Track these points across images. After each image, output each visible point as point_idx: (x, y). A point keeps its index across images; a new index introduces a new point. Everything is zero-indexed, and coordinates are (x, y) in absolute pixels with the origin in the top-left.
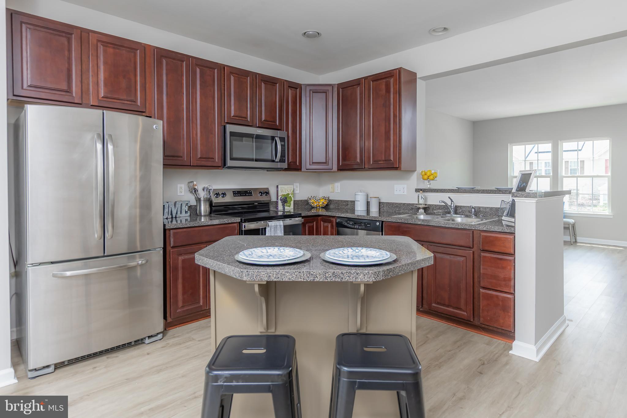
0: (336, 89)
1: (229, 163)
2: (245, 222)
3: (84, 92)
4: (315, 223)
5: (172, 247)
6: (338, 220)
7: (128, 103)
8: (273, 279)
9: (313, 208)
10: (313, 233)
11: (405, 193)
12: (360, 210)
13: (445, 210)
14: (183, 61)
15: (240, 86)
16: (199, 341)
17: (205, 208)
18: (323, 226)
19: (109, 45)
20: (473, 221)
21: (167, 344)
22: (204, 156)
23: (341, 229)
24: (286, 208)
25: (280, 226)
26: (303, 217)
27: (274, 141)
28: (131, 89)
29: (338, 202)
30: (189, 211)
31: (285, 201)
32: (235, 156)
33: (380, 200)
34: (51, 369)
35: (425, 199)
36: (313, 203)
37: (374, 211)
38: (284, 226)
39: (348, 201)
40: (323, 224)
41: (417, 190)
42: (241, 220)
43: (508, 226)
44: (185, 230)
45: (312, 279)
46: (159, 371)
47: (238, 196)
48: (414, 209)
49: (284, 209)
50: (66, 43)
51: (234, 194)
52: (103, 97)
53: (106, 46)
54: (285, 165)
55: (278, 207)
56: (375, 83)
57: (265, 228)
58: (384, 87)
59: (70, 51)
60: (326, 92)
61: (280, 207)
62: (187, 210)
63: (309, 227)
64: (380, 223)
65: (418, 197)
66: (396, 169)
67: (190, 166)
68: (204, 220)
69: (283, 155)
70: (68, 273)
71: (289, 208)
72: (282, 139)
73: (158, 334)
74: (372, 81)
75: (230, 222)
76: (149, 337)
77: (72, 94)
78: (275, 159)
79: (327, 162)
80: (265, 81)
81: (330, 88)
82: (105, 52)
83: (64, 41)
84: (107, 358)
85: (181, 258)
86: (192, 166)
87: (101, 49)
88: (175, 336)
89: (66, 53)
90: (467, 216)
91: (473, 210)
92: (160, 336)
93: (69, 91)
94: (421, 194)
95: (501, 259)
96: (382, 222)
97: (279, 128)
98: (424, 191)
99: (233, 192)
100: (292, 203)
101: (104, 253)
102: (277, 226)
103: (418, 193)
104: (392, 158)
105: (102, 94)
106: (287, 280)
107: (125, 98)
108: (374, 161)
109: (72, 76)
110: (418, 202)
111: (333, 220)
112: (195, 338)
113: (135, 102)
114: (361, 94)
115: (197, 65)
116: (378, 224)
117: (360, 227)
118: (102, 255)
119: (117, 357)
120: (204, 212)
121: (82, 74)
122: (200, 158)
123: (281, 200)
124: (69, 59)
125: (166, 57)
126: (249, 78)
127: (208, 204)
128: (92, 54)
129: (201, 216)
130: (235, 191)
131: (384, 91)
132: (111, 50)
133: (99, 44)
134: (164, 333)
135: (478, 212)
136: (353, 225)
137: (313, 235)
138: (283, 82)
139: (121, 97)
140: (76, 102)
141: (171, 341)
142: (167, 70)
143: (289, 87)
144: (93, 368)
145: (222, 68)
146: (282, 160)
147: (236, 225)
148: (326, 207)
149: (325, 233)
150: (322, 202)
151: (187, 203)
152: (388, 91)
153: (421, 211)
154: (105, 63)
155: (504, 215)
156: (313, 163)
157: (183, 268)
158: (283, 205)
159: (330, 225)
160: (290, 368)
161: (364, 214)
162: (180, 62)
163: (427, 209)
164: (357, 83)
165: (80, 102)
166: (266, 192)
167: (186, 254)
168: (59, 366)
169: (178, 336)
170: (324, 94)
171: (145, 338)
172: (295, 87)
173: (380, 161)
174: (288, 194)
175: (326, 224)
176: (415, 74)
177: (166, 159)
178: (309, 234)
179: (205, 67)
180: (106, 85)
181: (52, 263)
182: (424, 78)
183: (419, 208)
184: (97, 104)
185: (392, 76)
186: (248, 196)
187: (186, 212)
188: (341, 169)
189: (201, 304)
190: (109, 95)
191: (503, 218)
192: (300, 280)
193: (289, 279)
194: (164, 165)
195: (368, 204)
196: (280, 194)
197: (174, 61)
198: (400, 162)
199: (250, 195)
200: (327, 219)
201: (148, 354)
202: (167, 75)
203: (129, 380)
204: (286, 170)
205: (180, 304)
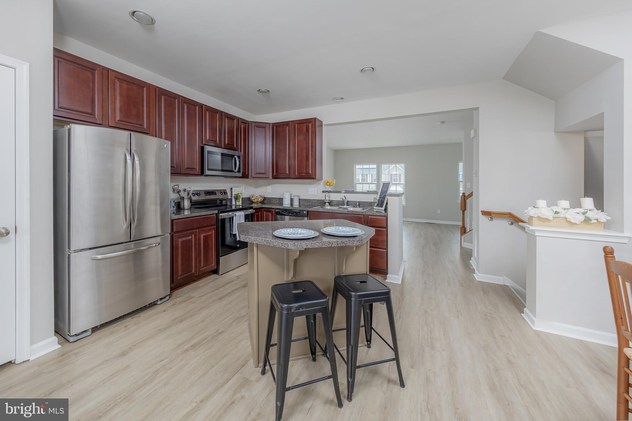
0: (271, 126)
1: (207, 172)
2: (221, 213)
3: (105, 115)
4: (260, 212)
5: (175, 232)
6: (277, 210)
7: (137, 126)
8: (309, 247)
9: (254, 202)
10: (259, 220)
11: (316, 193)
12: (286, 204)
13: (341, 203)
14: (176, 99)
15: (212, 119)
16: (198, 297)
17: (188, 204)
18: (266, 214)
19: (124, 82)
20: (358, 209)
21: (175, 302)
22: (190, 167)
23: (278, 216)
24: (237, 203)
25: (243, 215)
26: (254, 209)
27: (234, 158)
28: (139, 116)
29: (270, 199)
30: (175, 206)
31: (236, 198)
32: (210, 167)
33: (299, 197)
34: (89, 333)
35: (329, 197)
36: (254, 200)
37: (296, 204)
38: (245, 215)
39: (276, 198)
40: (265, 214)
41: (323, 192)
42: (218, 211)
43: (377, 212)
44: (183, 220)
45: (331, 245)
46: (182, 321)
47: (208, 195)
48: (322, 203)
49: (236, 204)
50: (91, 76)
51: (205, 193)
52: (118, 120)
53: (122, 82)
54: (240, 175)
55: (232, 202)
56: (299, 125)
57: (233, 217)
58: (305, 128)
59: (93, 82)
60: (265, 128)
61: (234, 203)
62: (174, 206)
63: (257, 215)
64: (306, 212)
65: (325, 196)
66: (313, 178)
67: (180, 174)
68: (186, 213)
69: (239, 168)
70: (100, 257)
71: (239, 203)
72: (239, 157)
73: (166, 296)
74: (297, 124)
75: (211, 213)
76: (161, 299)
77: (95, 116)
78: (234, 170)
79: (266, 173)
80: (227, 117)
81: (268, 125)
82: (121, 86)
83: (89, 74)
84: (132, 318)
85: (180, 240)
86: (182, 174)
87: (118, 84)
88: (177, 296)
89: (91, 84)
90: (354, 207)
91: (358, 203)
92: (168, 298)
93: (92, 114)
94: (327, 194)
95: (380, 230)
96: (308, 211)
97: (236, 149)
98: (328, 192)
99: (204, 192)
100: (241, 199)
101: (131, 239)
102: (241, 215)
103: (324, 194)
104: (310, 172)
105: (118, 118)
106: (317, 247)
107: (135, 122)
108: (298, 173)
109: (95, 102)
110: (325, 198)
111: (273, 211)
112: (194, 296)
113: (142, 125)
114: (289, 131)
115: (185, 102)
116: (305, 212)
117: (293, 215)
118: (129, 240)
119: (140, 316)
120: (187, 207)
121: (103, 101)
122: (186, 168)
123: (234, 197)
124: (93, 89)
125: (164, 95)
126: (218, 114)
127: (189, 201)
128: (111, 87)
129: (184, 209)
130: (205, 192)
131: (305, 131)
132: (125, 86)
133: (117, 81)
134: (170, 295)
135: (360, 204)
136: (287, 213)
137: (259, 221)
138: (238, 119)
139: (133, 122)
140: (98, 123)
141: (177, 300)
142: (165, 104)
143: (242, 122)
144: (124, 327)
145: (201, 106)
146: (239, 171)
147: (215, 215)
148: (262, 202)
149: (267, 220)
150: (260, 199)
151: (174, 200)
152: (308, 131)
153: (327, 204)
154: (121, 95)
155: (375, 206)
156: (256, 173)
157: (182, 247)
158: (236, 201)
159: (270, 214)
160: (327, 297)
161: (289, 206)
162: (173, 100)
163: (330, 203)
164: (287, 124)
165: (102, 124)
166: (225, 193)
167: (183, 237)
168: (95, 329)
169: (180, 296)
170: (264, 129)
171: (157, 301)
172: (245, 122)
173: (303, 173)
174: (239, 194)
175: (268, 213)
176: (322, 122)
177: (172, 169)
178: (257, 221)
179: (191, 104)
180: (121, 111)
181: (90, 249)
182: (327, 125)
183: (326, 202)
184: (114, 126)
185: (310, 122)
186: (214, 195)
187: (174, 207)
188: (274, 177)
189: (193, 272)
190: (124, 120)
191: (375, 207)
192: (324, 246)
193: (318, 246)
194: (171, 173)
195: (292, 200)
196: (233, 193)
197: (170, 98)
198: (315, 175)
199: (215, 195)
200: (269, 210)
201: (164, 311)
202: (165, 107)
203: (161, 331)
204: (240, 177)
205: (180, 273)
